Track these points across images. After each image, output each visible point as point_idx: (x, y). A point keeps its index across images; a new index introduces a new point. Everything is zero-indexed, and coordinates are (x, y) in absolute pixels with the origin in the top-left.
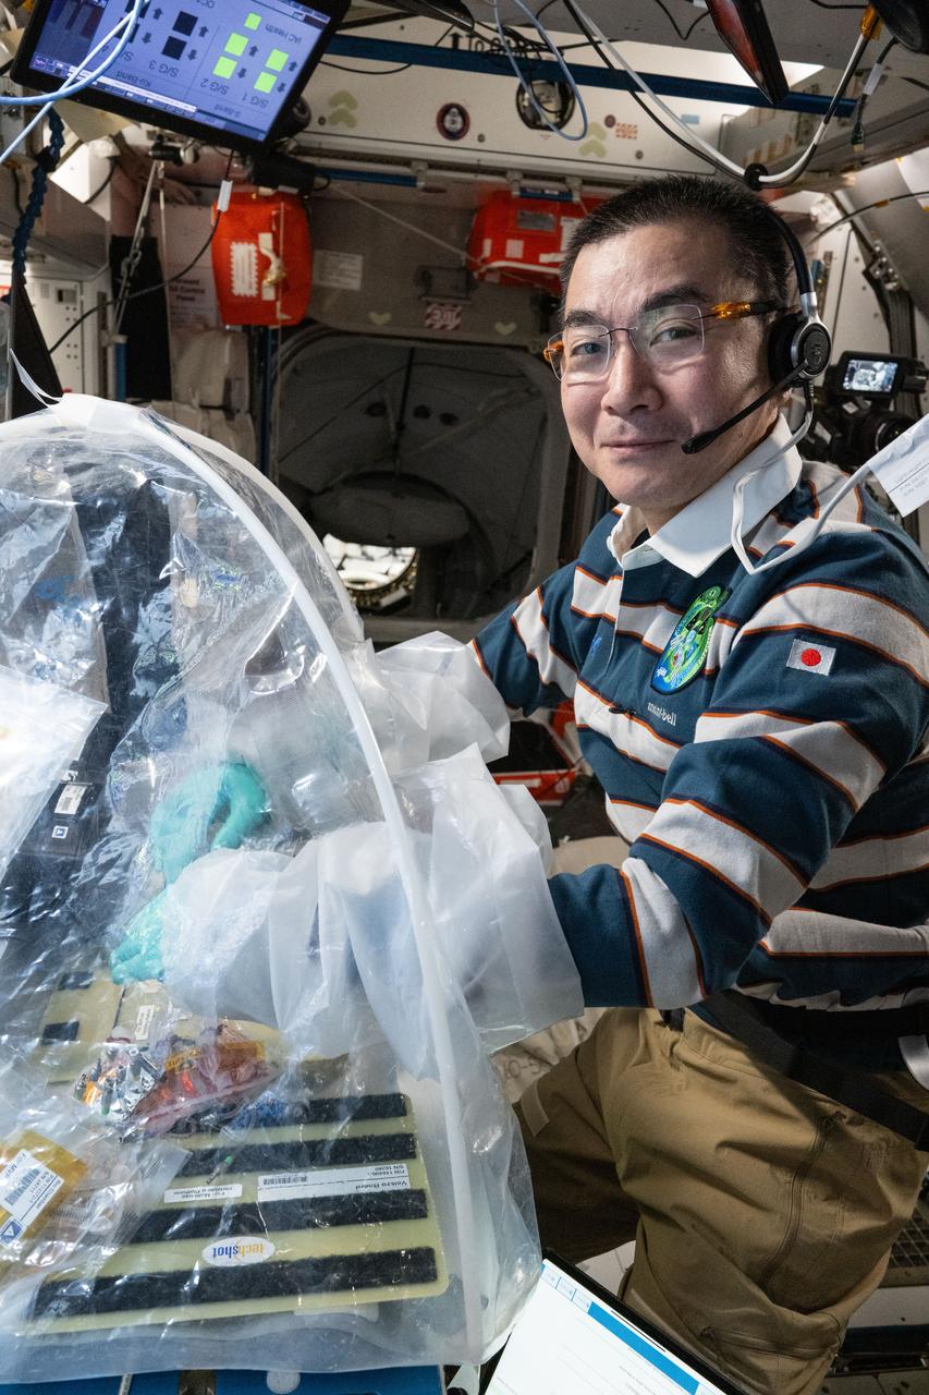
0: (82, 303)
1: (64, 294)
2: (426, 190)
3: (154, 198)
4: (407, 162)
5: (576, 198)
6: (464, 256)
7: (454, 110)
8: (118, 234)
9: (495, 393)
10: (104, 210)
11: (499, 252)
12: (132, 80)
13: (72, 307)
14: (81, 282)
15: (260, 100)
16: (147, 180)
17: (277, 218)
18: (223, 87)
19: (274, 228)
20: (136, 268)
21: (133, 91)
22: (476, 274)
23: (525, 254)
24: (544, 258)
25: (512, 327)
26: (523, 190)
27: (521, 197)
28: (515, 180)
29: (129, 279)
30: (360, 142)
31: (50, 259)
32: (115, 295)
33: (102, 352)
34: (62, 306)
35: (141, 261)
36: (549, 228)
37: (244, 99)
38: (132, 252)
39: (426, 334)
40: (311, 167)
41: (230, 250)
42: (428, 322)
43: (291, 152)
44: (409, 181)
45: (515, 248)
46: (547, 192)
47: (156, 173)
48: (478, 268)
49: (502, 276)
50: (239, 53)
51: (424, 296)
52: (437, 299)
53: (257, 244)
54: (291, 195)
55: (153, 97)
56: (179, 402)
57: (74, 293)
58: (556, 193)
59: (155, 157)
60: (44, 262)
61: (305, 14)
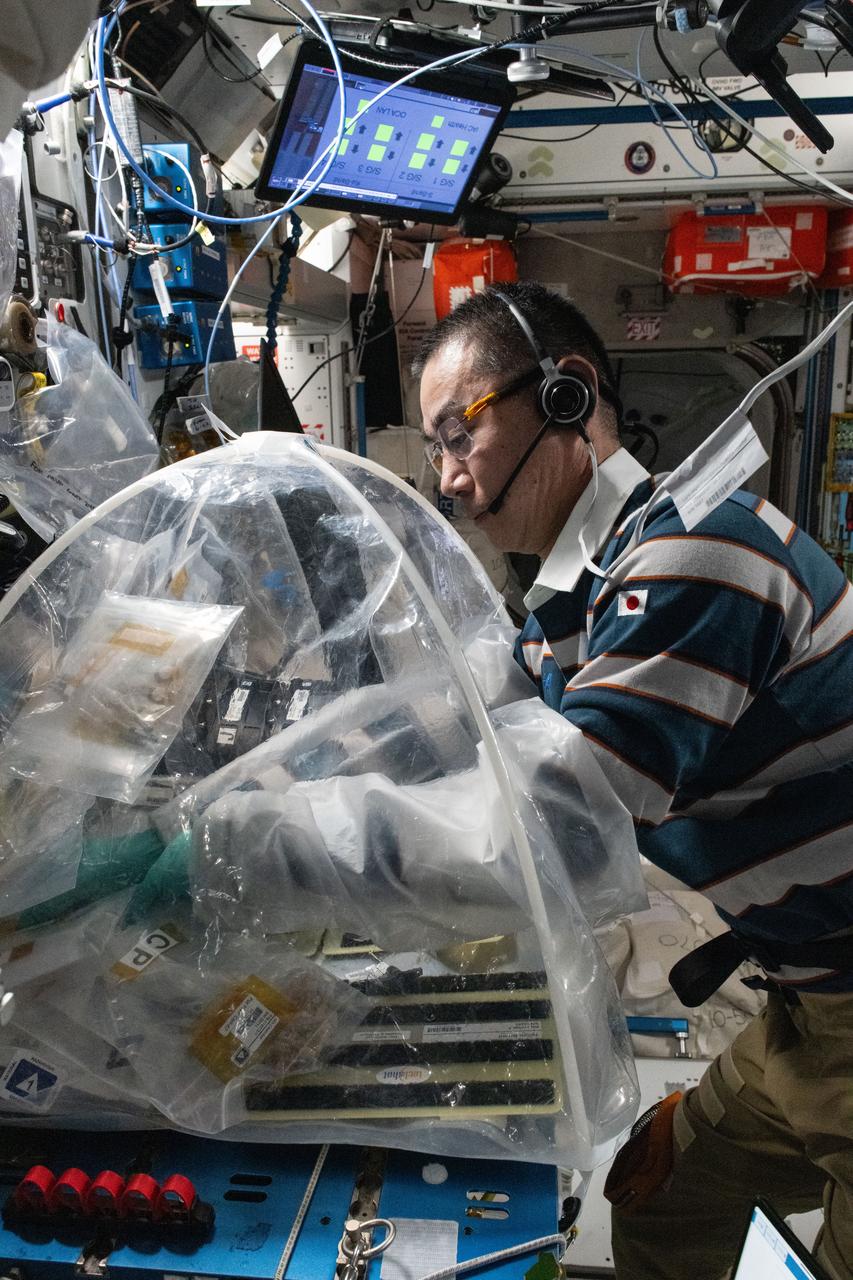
0: (329, 352)
1: (315, 347)
2: (619, 219)
3: (385, 258)
4: (599, 199)
5: (759, 209)
6: (659, 273)
7: (641, 147)
8: (356, 292)
9: (702, 391)
10: (344, 274)
11: (690, 266)
12: (345, 183)
13: (320, 357)
14: (327, 335)
15: (448, 181)
16: (379, 243)
17: (488, 262)
18: (417, 176)
19: (485, 271)
20: (372, 318)
21: (346, 190)
22: (671, 288)
23: (714, 265)
24: (732, 267)
25: (709, 331)
26: (707, 209)
27: (706, 215)
28: (700, 201)
29: (366, 328)
30: (555, 188)
31: (300, 321)
32: (355, 342)
33: (346, 391)
34: (314, 357)
35: (375, 312)
36: (737, 239)
37: (435, 183)
38: (368, 305)
39: (630, 346)
40: (514, 214)
41: (449, 294)
42: (630, 335)
43: (497, 205)
44: (602, 215)
45: (704, 261)
46: (730, 207)
47: (386, 237)
48: (672, 283)
49: (696, 288)
50: (428, 148)
51: (624, 312)
52: (637, 314)
53: (471, 287)
54: (498, 241)
55: (362, 193)
56: (410, 426)
57: (322, 344)
58: (739, 207)
59: (384, 226)
60: (296, 324)
61: (480, 108)
